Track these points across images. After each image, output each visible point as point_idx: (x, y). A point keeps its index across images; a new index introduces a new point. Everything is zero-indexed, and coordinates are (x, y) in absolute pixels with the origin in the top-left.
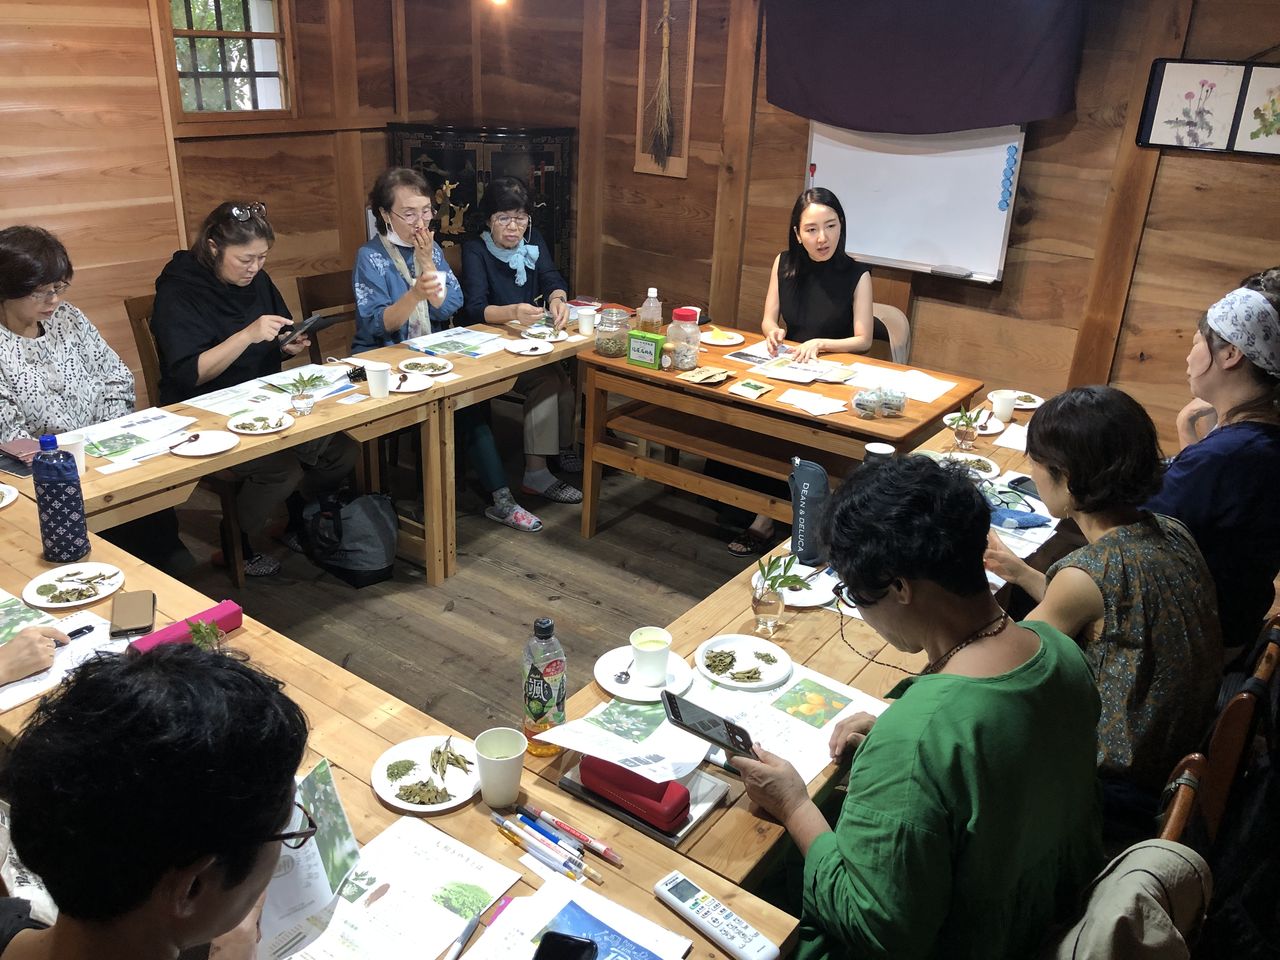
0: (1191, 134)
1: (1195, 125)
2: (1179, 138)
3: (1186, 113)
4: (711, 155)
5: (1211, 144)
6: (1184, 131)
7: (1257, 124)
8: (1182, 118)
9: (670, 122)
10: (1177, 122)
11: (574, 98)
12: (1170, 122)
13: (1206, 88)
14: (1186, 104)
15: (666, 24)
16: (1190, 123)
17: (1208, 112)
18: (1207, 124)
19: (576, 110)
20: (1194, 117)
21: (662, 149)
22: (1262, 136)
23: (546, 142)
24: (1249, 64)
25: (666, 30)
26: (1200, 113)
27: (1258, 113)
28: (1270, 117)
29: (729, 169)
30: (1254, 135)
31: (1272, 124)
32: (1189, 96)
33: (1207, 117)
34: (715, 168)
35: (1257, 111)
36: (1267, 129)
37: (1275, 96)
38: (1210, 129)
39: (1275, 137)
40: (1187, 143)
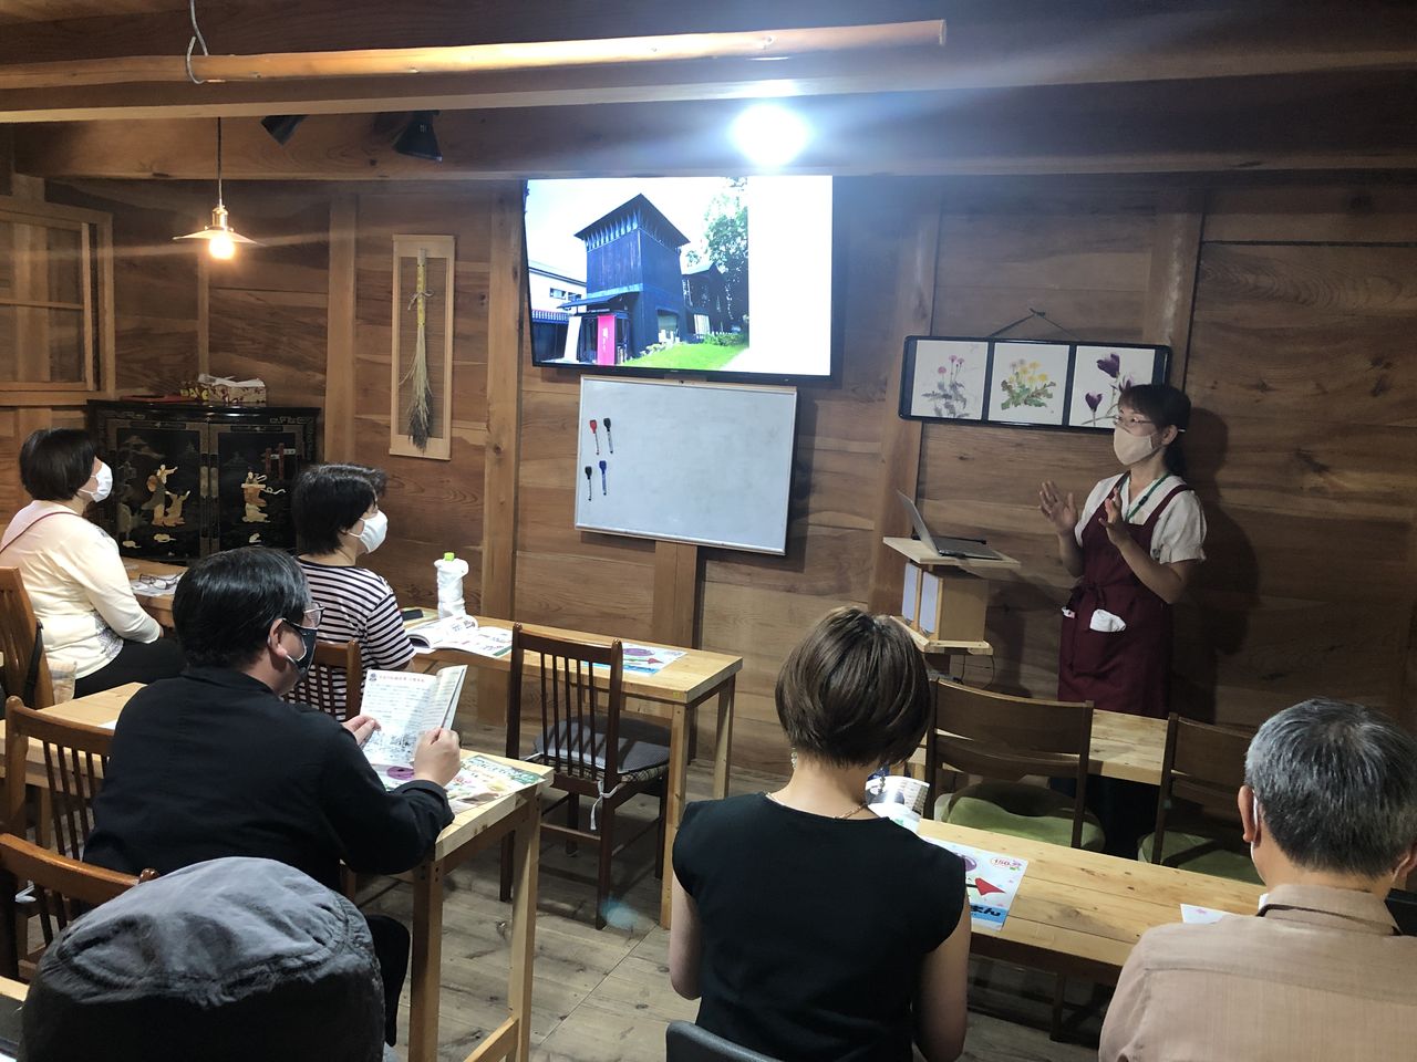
0: (947, 406)
1: (950, 397)
2: (937, 410)
3: (941, 386)
4: (476, 435)
5: (967, 415)
6: (941, 403)
7: (1005, 396)
8: (937, 391)
9: (429, 399)
10: (934, 395)
11: (319, 377)
12: (927, 395)
13: (956, 362)
14: (939, 378)
15: (420, 301)
16: (946, 396)
17: (961, 385)
18: (961, 396)
19: (321, 390)
20: (949, 391)
21: (421, 431)
22: (1012, 407)
23: (285, 423)
24: (992, 341)
25: (421, 307)
26: (954, 386)
27: (1005, 385)
28: (1016, 389)
29: (497, 449)
30: (1005, 406)
31: (1019, 395)
32: (942, 370)
33: (960, 389)
34: (480, 450)
35: (1004, 383)
36: (1015, 400)
37: (1018, 370)
38: (964, 401)
39: (1022, 407)
40: (945, 414)
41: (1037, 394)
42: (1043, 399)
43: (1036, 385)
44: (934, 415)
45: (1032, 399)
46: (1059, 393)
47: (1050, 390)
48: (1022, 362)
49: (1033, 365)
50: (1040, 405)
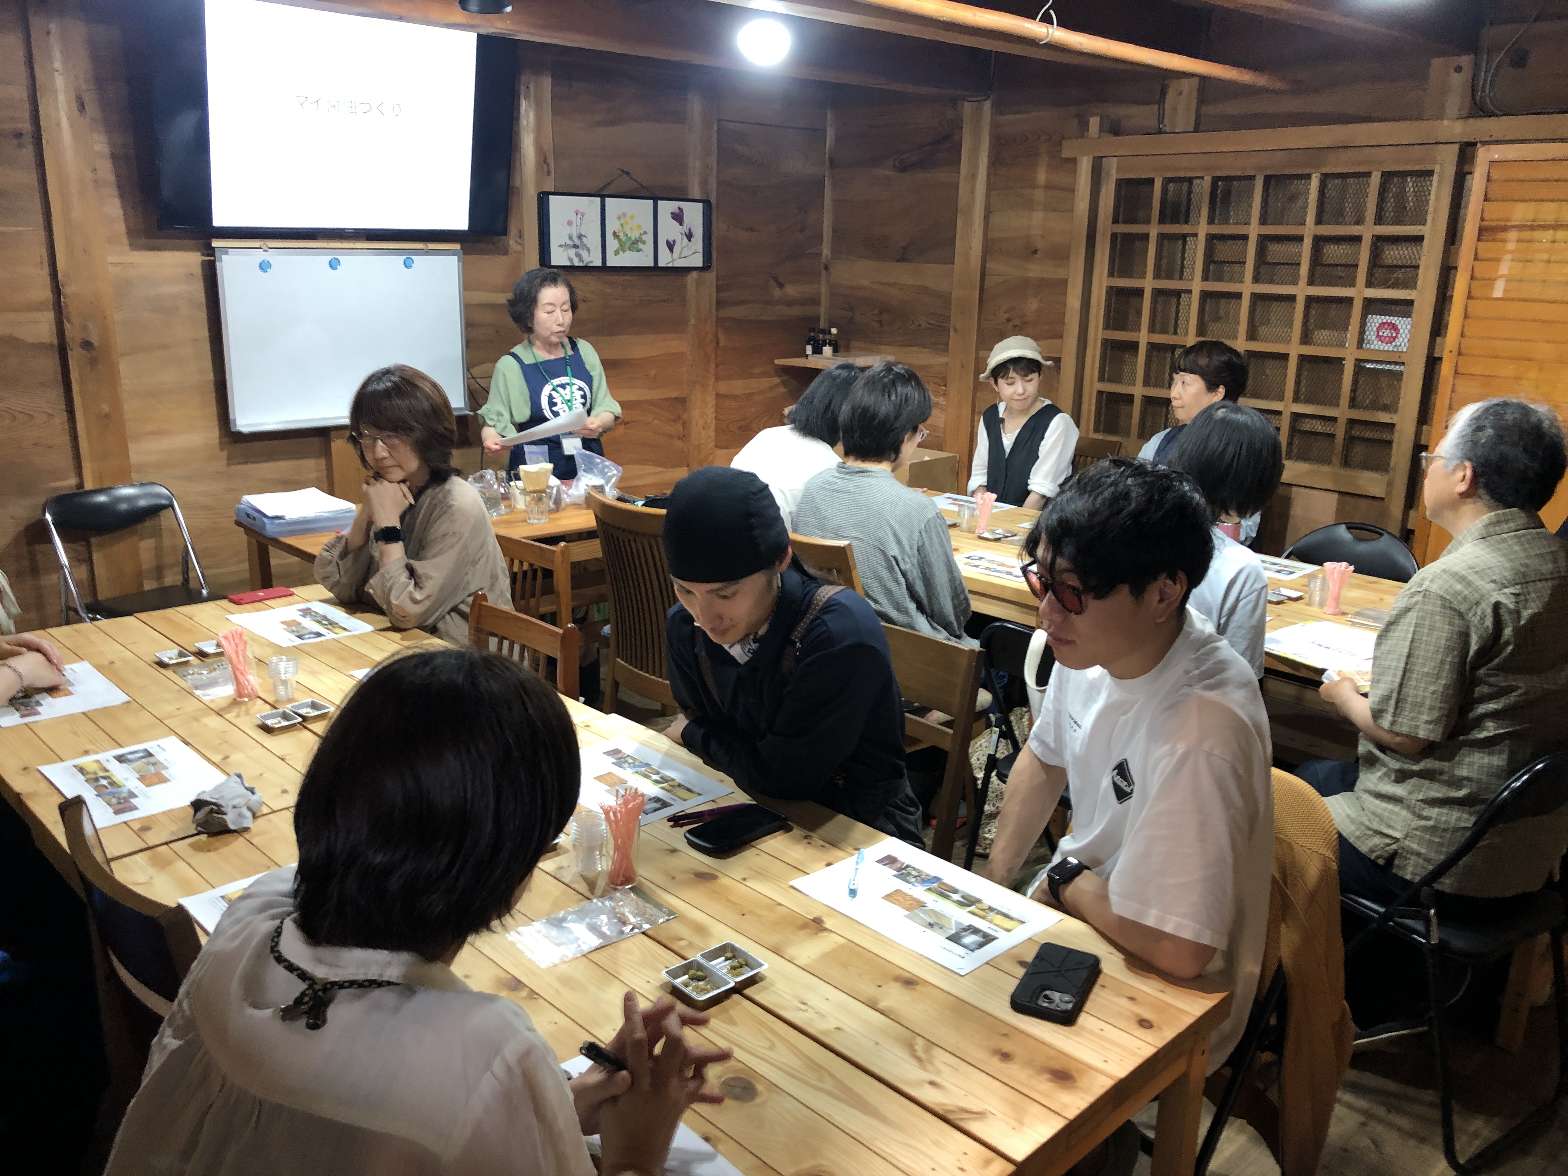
0: (578, 255)
1: (578, 247)
2: (570, 260)
3: (571, 238)
5: (591, 262)
6: (572, 253)
7: (616, 244)
8: (569, 242)
10: (566, 246)
12: (561, 246)
13: (579, 216)
14: (568, 230)
16: (575, 246)
17: (585, 236)
18: (585, 245)
20: (578, 242)
22: (621, 253)
24: (602, 196)
26: (580, 237)
27: (615, 235)
28: (622, 237)
30: (617, 253)
31: (625, 243)
32: (570, 223)
33: (584, 239)
35: (614, 233)
36: (622, 247)
37: (622, 221)
38: (589, 250)
39: (628, 253)
40: (577, 263)
41: (636, 242)
42: (641, 246)
43: (634, 235)
44: (568, 264)
45: (634, 245)
46: (649, 239)
47: (644, 237)
48: (624, 215)
49: (632, 217)
50: (639, 250)
